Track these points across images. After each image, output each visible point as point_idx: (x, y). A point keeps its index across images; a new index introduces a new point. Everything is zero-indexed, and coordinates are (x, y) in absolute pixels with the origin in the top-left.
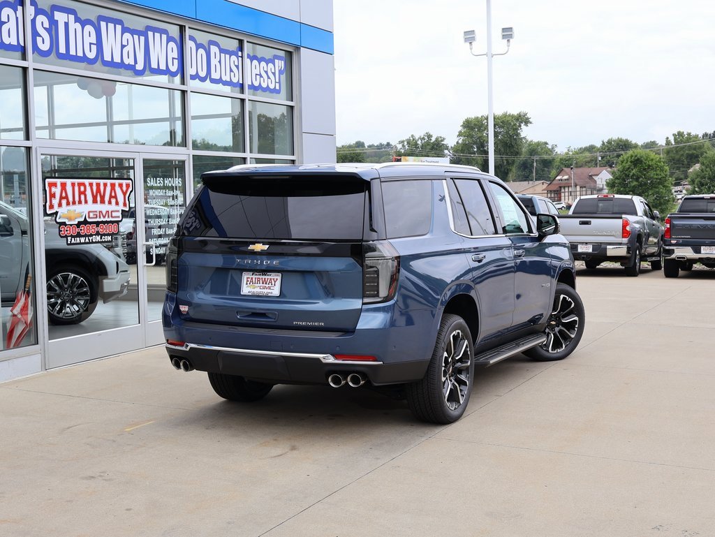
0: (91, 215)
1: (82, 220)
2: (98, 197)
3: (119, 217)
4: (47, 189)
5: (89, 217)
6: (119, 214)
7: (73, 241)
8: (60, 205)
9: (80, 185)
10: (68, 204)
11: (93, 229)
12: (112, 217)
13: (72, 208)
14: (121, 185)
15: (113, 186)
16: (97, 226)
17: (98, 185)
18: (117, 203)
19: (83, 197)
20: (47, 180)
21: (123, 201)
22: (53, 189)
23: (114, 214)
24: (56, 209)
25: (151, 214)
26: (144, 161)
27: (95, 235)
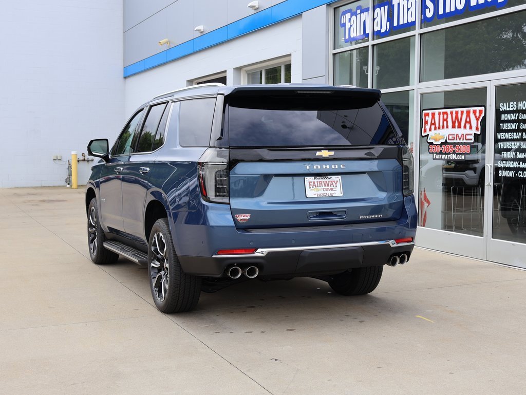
0: (451, 137)
1: (444, 141)
2: (457, 123)
3: (471, 139)
4: (423, 118)
5: (449, 139)
6: (472, 137)
7: (437, 157)
8: (430, 130)
9: (444, 113)
10: (435, 129)
11: (450, 148)
12: (466, 139)
13: (438, 131)
14: (475, 112)
15: (468, 112)
16: (454, 147)
17: (457, 113)
18: (471, 128)
19: (445, 123)
20: (424, 112)
22: (427, 118)
23: (468, 137)
24: (428, 132)
25: (502, 138)
26: (497, 87)
27: (452, 153)
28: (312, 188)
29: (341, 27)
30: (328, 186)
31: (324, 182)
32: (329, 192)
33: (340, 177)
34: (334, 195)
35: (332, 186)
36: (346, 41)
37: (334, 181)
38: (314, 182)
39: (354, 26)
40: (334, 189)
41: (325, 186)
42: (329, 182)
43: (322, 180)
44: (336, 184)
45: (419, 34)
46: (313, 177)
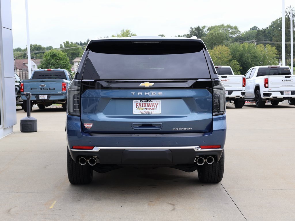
28: (138, 108)
30: (150, 107)
31: (147, 104)
32: (151, 111)
33: (160, 100)
34: (154, 113)
35: (153, 107)
37: (155, 104)
38: (140, 104)
40: (155, 109)
41: (148, 106)
42: (151, 104)
43: (146, 103)
44: (157, 105)
46: (139, 101)
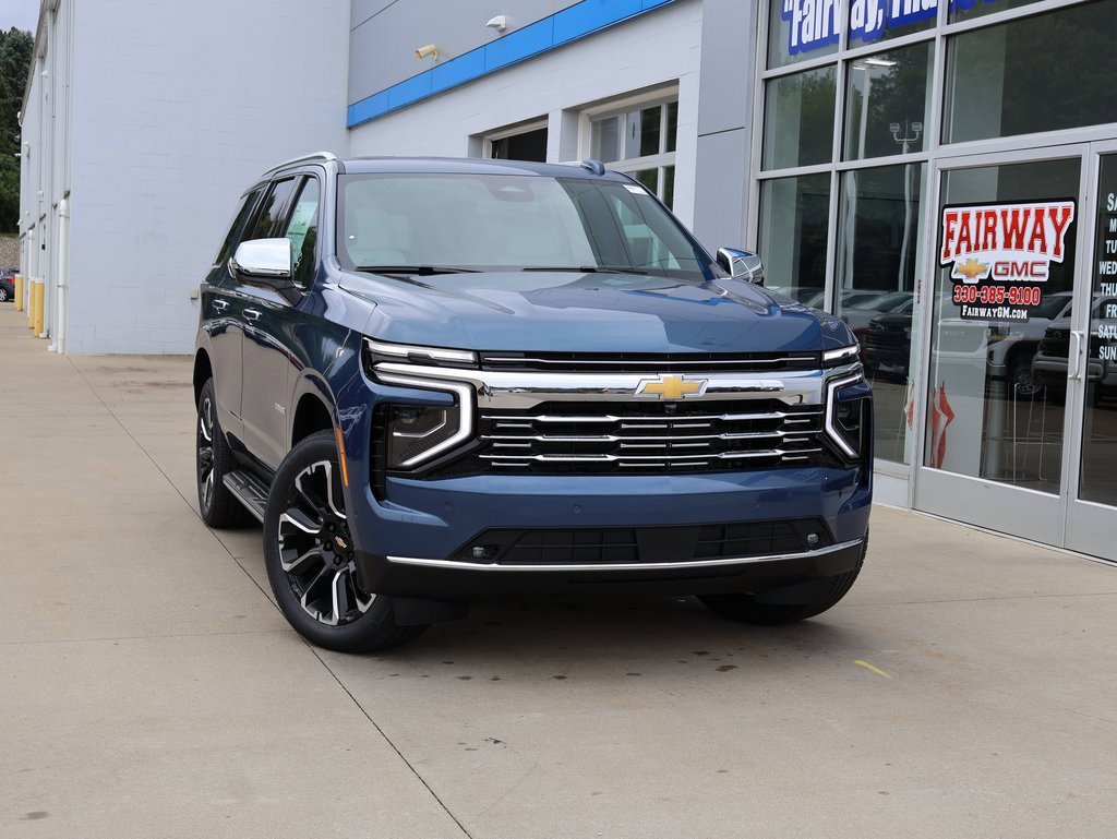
0: (1000, 269)
2: (1014, 238)
3: (1043, 275)
4: (945, 225)
5: (996, 274)
6: (1045, 269)
7: (969, 313)
8: (958, 251)
9: (988, 215)
10: (969, 249)
11: (999, 294)
12: (1032, 274)
13: (973, 255)
14: (1053, 213)
15: (1040, 213)
16: (1007, 290)
17: (1016, 214)
18: (1044, 249)
19: (990, 236)
20: (946, 210)
21: (1054, 243)
22: (952, 225)
23: (1037, 269)
24: (952, 257)
25: (1109, 273)
26: (1103, 156)
27: (1002, 306)
29: (784, 20)
36: (793, 51)
39: (810, 18)
45: (943, 36)
